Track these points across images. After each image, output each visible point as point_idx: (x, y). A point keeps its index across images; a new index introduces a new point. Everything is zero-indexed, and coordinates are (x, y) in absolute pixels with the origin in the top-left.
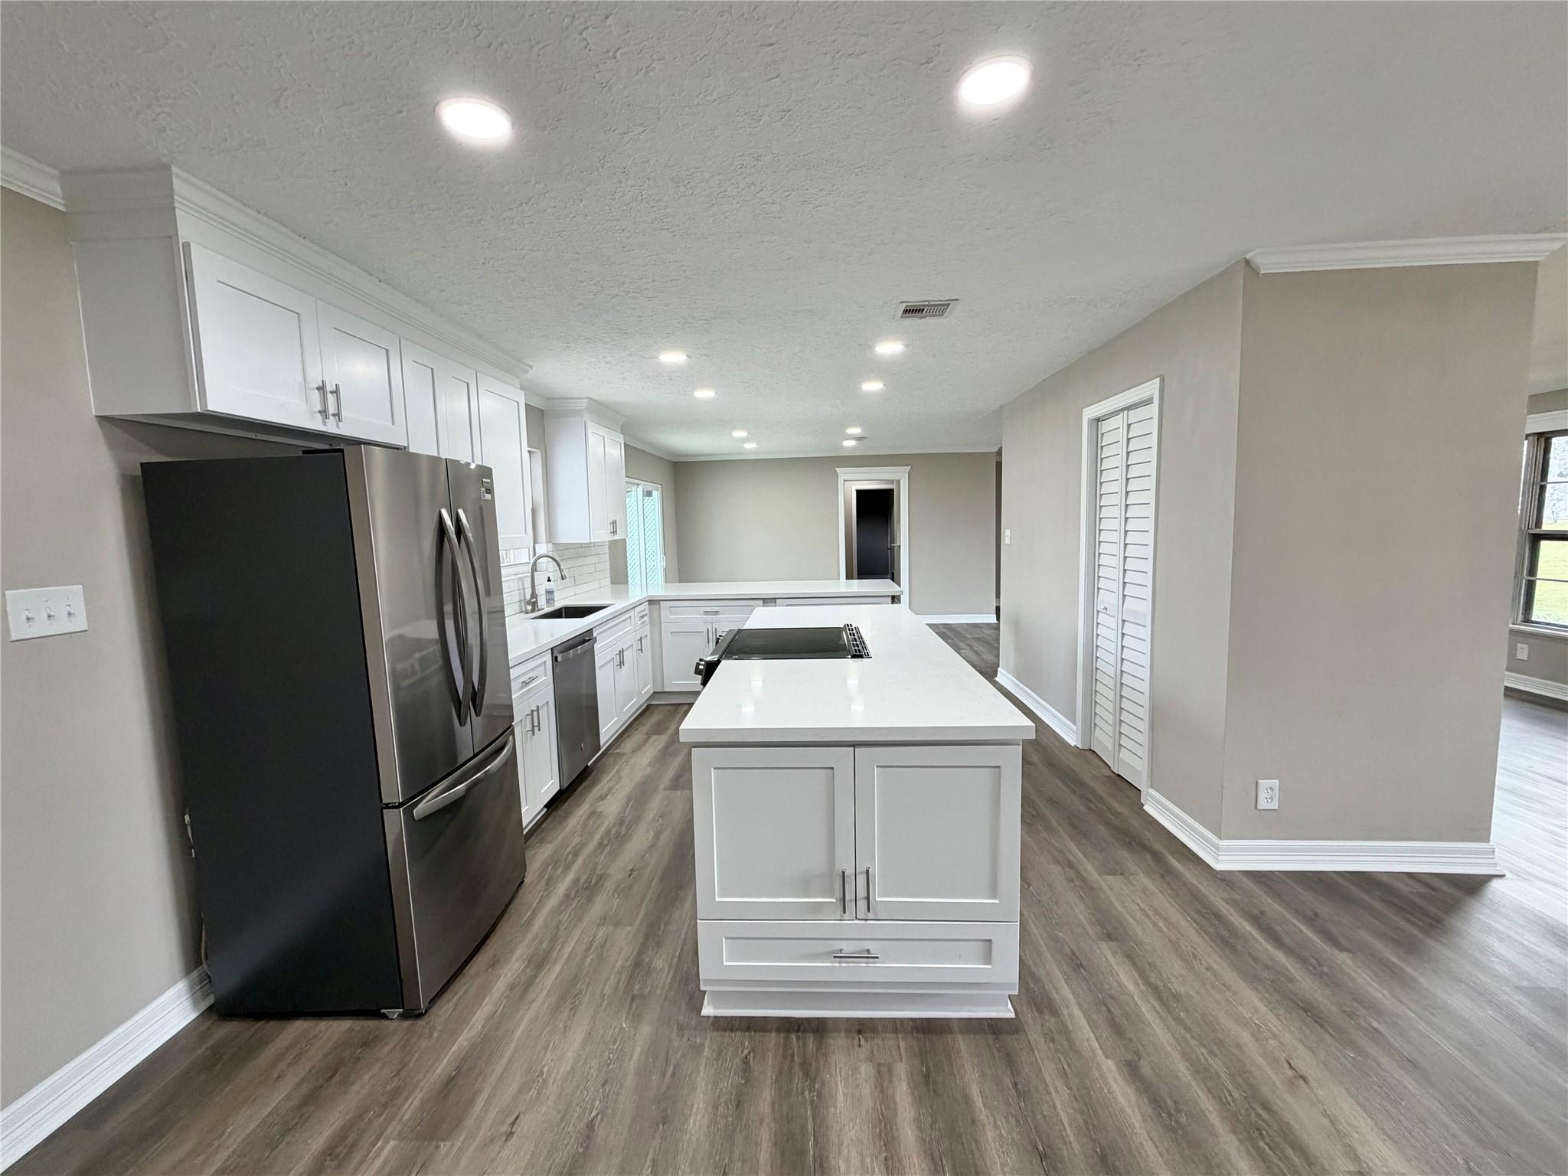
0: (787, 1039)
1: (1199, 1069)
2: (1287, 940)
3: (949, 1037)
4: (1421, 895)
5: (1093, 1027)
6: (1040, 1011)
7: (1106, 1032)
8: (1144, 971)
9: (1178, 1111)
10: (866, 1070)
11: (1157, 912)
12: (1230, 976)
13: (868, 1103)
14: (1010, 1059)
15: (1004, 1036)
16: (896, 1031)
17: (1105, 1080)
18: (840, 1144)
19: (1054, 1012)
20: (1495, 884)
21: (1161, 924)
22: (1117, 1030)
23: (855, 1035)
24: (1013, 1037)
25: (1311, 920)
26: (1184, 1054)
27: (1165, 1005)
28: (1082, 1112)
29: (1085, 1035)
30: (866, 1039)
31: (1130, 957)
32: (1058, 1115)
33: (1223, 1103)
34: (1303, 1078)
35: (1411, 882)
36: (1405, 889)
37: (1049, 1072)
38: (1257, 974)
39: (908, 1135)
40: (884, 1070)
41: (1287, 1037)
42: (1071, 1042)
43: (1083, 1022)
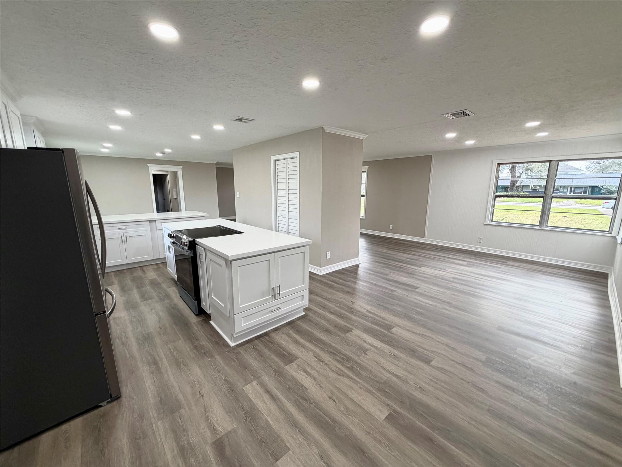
0: (260, 340)
1: (339, 307)
2: (339, 283)
3: (296, 322)
4: (352, 269)
5: (320, 309)
6: (309, 311)
7: (323, 309)
8: (321, 297)
9: (341, 315)
10: (284, 336)
11: (316, 286)
12: (334, 292)
13: (289, 340)
14: (310, 320)
15: (306, 318)
16: (284, 327)
17: (327, 316)
18: (291, 349)
19: (311, 310)
20: (360, 265)
21: (318, 288)
22: (324, 308)
23: (276, 331)
24: (308, 317)
25: (340, 278)
26: (336, 306)
27: (328, 301)
28: (328, 322)
29: (320, 311)
30: (279, 331)
31: (317, 295)
32: (324, 324)
33: (346, 311)
34: (354, 302)
35: (350, 268)
36: (350, 269)
37: (318, 319)
38: (338, 290)
39: (302, 341)
40: (288, 334)
41: (349, 298)
42: (318, 313)
43: (318, 309)
